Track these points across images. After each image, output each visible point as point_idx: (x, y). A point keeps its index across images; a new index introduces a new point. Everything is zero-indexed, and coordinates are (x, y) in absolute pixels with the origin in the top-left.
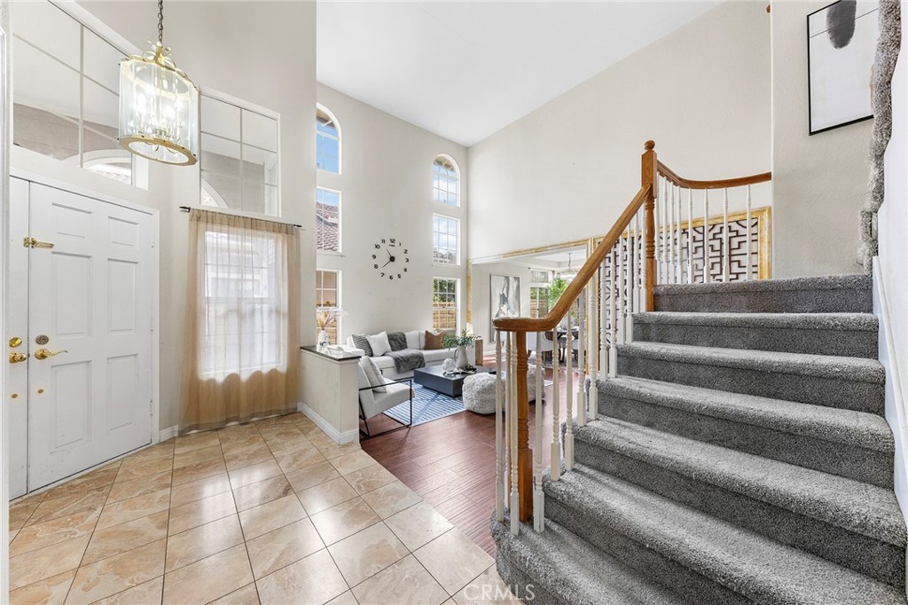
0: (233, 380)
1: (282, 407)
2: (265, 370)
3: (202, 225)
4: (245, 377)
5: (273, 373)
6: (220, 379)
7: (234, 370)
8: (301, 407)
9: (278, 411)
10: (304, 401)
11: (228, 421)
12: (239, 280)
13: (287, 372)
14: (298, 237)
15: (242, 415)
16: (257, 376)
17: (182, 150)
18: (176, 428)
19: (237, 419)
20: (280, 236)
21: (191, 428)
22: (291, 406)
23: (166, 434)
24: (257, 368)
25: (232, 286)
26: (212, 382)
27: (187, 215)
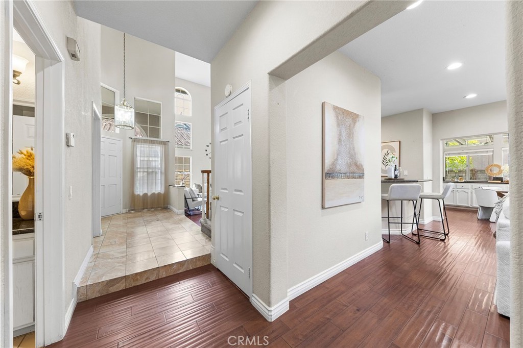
0: (145, 195)
1: (162, 206)
2: (156, 193)
3: (135, 143)
4: (149, 194)
5: (159, 194)
6: (141, 194)
7: (146, 192)
8: (169, 206)
9: (161, 207)
10: (170, 205)
11: (144, 209)
12: (147, 161)
13: (164, 194)
14: (168, 146)
15: (149, 207)
16: (154, 194)
17: (130, 127)
18: (128, 209)
19: (147, 208)
20: (161, 145)
21: (132, 210)
22: (166, 206)
23: (124, 211)
24: (154, 192)
25: (145, 163)
26: (139, 195)
27: (131, 140)
